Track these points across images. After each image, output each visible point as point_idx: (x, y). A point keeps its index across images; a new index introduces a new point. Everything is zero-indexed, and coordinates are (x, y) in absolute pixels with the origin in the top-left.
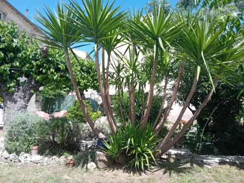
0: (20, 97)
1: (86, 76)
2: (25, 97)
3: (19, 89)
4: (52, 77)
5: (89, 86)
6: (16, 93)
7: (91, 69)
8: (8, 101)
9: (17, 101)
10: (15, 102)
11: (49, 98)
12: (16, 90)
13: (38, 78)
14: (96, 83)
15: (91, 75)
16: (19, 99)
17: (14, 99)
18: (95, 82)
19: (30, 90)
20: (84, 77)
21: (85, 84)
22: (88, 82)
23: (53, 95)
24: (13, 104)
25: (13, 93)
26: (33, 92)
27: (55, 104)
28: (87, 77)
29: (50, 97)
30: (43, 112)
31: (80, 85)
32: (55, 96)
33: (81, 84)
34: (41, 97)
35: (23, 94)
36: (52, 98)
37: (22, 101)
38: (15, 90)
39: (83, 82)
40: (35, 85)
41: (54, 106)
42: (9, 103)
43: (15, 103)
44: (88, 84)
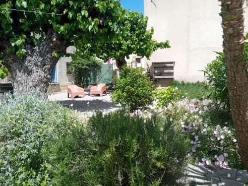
0: (36, 65)
1: (129, 34)
2: (45, 65)
3: (33, 51)
4: (85, 26)
5: (133, 49)
6: (29, 58)
7: (136, 24)
8: (17, 71)
9: (31, 71)
10: (29, 72)
11: (82, 69)
12: (29, 51)
13: (62, 28)
14: (142, 46)
15: (137, 32)
16: (34, 68)
17: (27, 67)
18: (142, 43)
19: (52, 52)
20: (127, 36)
21: (128, 46)
22: (132, 44)
23: (87, 65)
24: (25, 76)
25: (24, 57)
26: (56, 55)
27: (89, 75)
28: (131, 36)
29: (84, 67)
30: (76, 86)
31: (122, 49)
32: (88, 65)
33: (123, 47)
34: (74, 68)
35: (41, 59)
36: (86, 68)
37: (40, 70)
38: (27, 53)
39: (125, 44)
40: (59, 43)
41: (89, 79)
42: (19, 74)
43: (29, 74)
44: (133, 46)
